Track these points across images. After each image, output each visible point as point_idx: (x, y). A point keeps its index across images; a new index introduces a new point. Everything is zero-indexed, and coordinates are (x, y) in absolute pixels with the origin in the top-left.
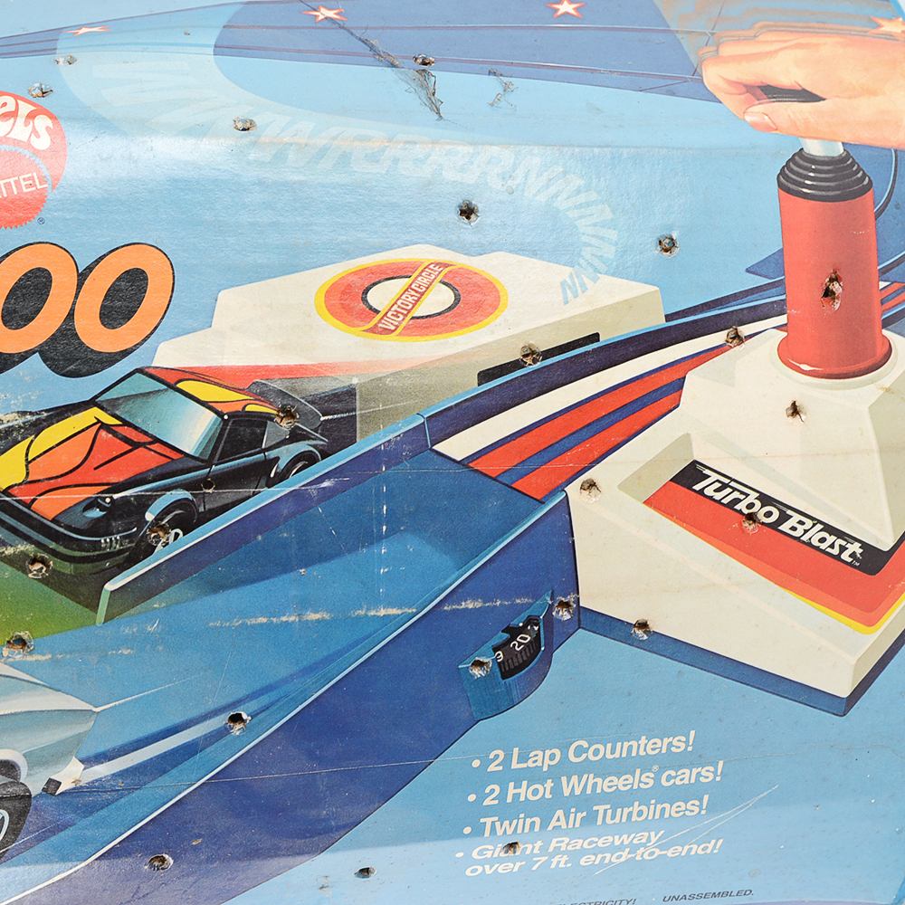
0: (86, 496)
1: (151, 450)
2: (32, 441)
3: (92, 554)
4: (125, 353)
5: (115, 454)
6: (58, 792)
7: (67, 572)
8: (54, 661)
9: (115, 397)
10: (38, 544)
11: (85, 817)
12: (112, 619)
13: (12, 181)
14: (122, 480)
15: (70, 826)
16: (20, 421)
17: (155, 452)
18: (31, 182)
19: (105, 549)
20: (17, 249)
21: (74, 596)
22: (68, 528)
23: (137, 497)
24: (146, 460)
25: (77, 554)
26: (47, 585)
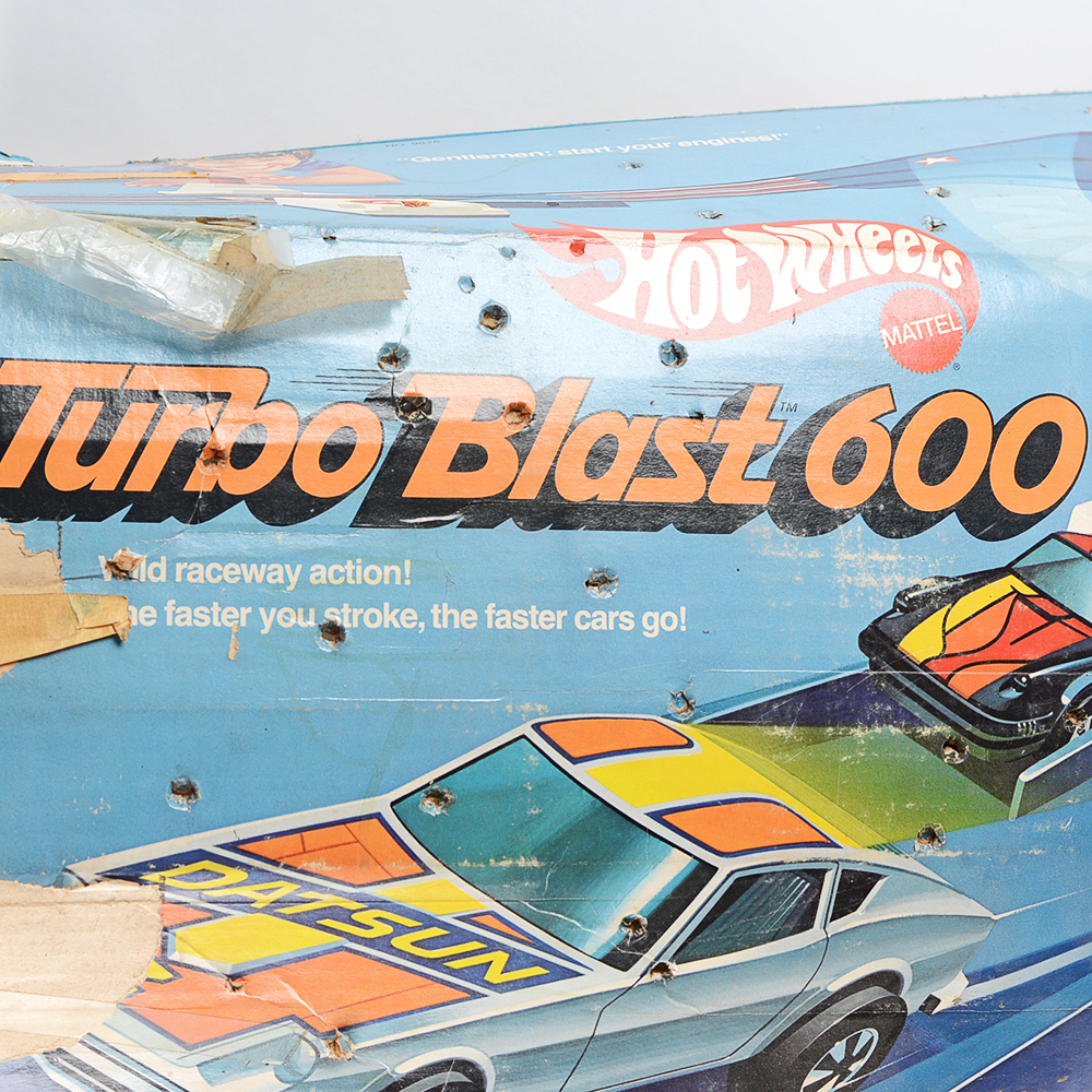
0: (1002, 674)
1: (1066, 625)
2: (949, 610)
3: (1008, 739)
4: (1041, 516)
5: (1031, 628)
6: (935, 1012)
7: (983, 758)
8: (964, 858)
9: (1031, 564)
10: (955, 726)
11: (955, 1043)
12: (1025, 814)
13: (927, 321)
14: (1038, 657)
15: (938, 1052)
16: (938, 587)
17: (1071, 627)
18: (945, 323)
19: (1021, 734)
20: (933, 397)
21: (987, 785)
22: (985, 709)
23: (1053, 677)
24: (1060, 637)
25: (994, 738)
26: (961, 772)
